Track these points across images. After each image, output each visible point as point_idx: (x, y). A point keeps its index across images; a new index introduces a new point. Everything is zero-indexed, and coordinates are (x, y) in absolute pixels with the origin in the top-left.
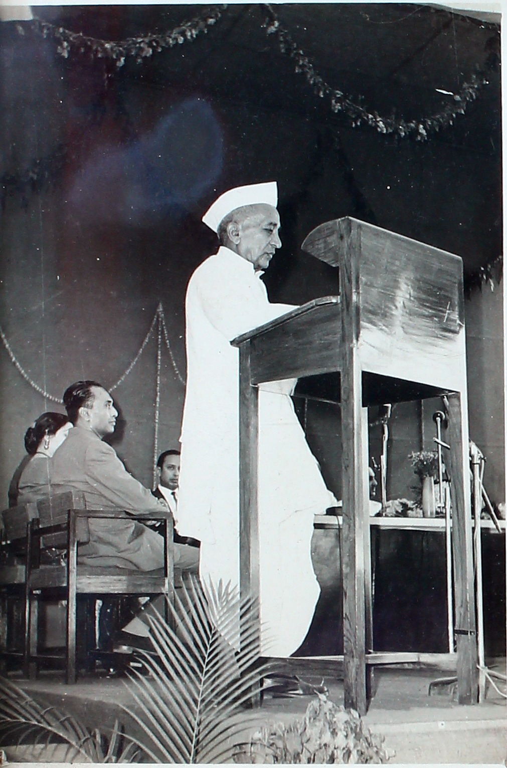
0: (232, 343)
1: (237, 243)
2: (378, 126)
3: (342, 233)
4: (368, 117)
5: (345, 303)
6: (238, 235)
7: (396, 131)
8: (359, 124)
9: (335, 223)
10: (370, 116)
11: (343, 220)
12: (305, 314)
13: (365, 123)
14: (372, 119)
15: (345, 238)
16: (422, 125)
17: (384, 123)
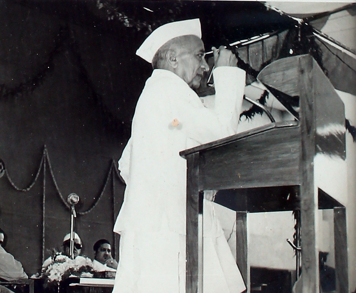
0: (181, 154)
1: (175, 67)
2: (125, 22)
3: (303, 67)
4: (119, 15)
5: (305, 127)
6: (175, 60)
7: (135, 28)
8: (112, 19)
9: (296, 59)
10: (120, 15)
11: (304, 57)
12: (261, 134)
13: (116, 18)
14: (121, 16)
15: (306, 73)
16: (150, 25)
17: (128, 20)
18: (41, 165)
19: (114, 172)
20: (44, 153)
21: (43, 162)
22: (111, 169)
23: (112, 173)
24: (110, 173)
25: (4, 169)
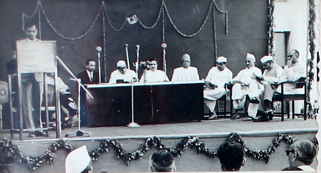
18: (161, 11)
19: (214, 7)
20: (162, 4)
21: (162, 9)
22: (211, 5)
23: (212, 7)
24: (211, 8)
25: (137, 18)
